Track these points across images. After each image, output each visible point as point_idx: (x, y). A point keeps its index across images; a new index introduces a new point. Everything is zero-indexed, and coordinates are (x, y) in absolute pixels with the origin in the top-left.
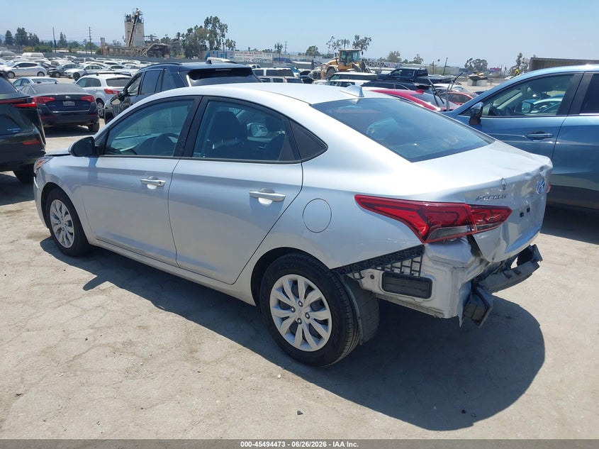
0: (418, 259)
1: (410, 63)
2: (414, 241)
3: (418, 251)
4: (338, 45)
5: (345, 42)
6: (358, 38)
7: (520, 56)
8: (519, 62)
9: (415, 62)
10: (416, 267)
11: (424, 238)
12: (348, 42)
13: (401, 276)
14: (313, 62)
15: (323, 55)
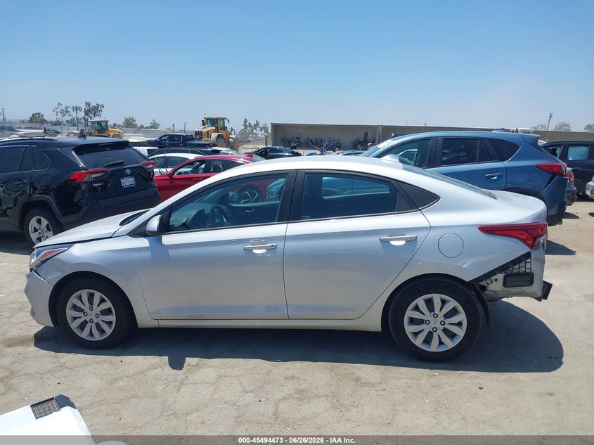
0: (529, 260)
1: (147, 128)
2: (525, 249)
3: (528, 255)
4: (67, 112)
5: (77, 109)
6: (89, 105)
7: (246, 121)
8: (246, 126)
9: (151, 127)
10: (528, 266)
11: (531, 246)
12: (80, 109)
13: (518, 274)
14: (45, 129)
15: (51, 122)
